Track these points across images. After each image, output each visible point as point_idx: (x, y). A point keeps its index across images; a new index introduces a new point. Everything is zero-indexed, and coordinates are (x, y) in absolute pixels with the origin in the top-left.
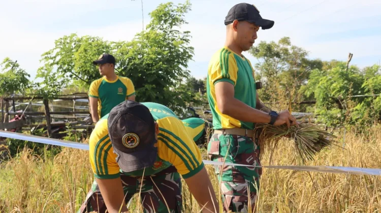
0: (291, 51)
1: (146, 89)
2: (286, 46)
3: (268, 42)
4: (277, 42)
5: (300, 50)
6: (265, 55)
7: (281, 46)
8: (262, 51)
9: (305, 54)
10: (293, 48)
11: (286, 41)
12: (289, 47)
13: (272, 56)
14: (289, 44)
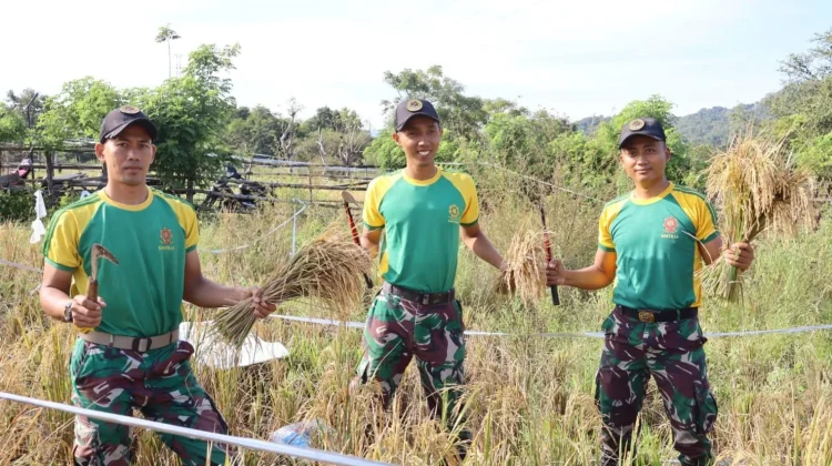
0: (442, 84)
1: (167, 146)
2: (436, 77)
3: (414, 71)
4: (425, 71)
5: (454, 83)
6: (407, 88)
7: (430, 76)
8: (405, 82)
9: (460, 89)
10: (446, 80)
11: (436, 70)
12: (441, 79)
13: (417, 89)
14: (440, 74)
